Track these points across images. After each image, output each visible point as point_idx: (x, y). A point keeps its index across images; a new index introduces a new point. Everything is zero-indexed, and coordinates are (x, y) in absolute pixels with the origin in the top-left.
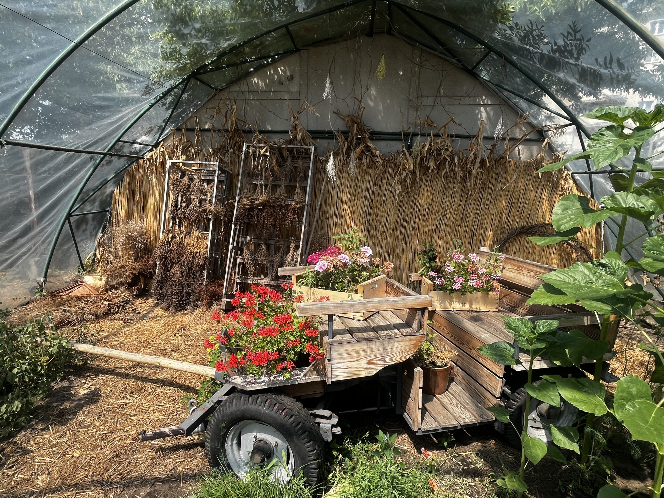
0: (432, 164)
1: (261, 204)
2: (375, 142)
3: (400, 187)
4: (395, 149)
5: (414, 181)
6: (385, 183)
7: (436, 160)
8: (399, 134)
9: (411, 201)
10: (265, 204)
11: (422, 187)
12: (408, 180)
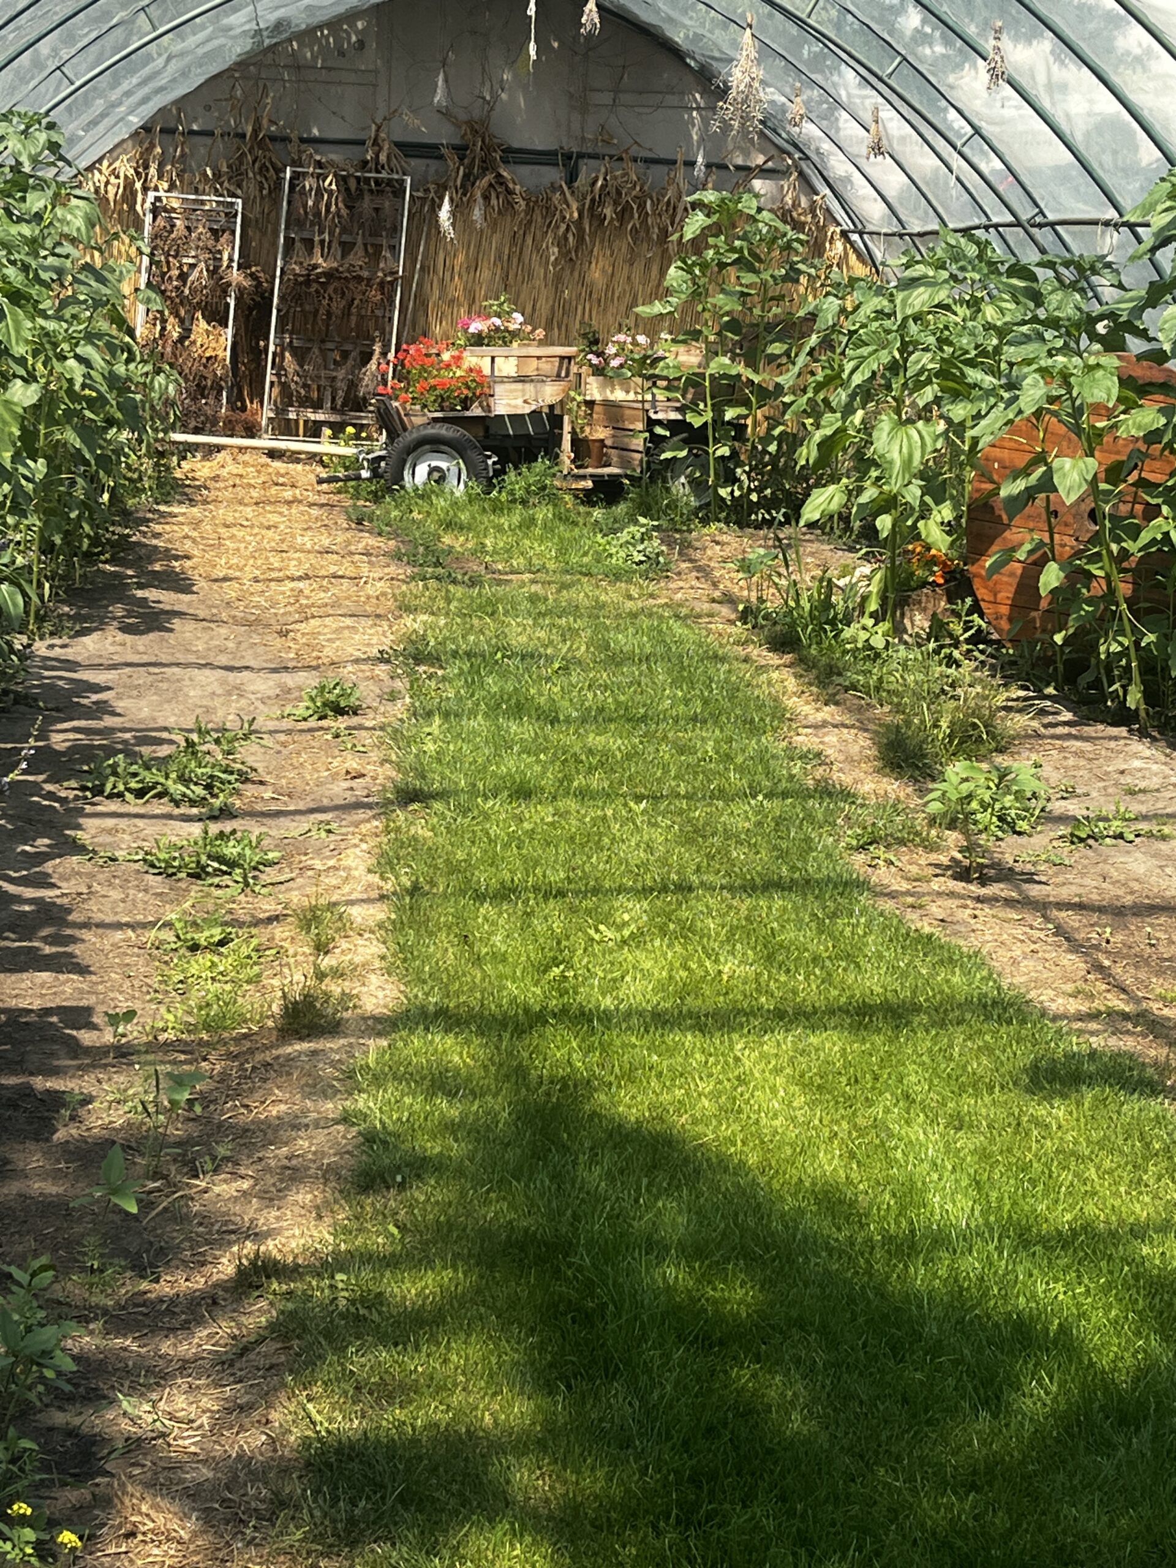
0: (608, 211)
1: (324, 274)
2: (512, 167)
3: (556, 250)
4: (546, 182)
5: (580, 239)
6: (529, 241)
7: (616, 203)
8: (554, 153)
9: (576, 274)
10: (330, 275)
11: (595, 253)
12: (571, 239)
